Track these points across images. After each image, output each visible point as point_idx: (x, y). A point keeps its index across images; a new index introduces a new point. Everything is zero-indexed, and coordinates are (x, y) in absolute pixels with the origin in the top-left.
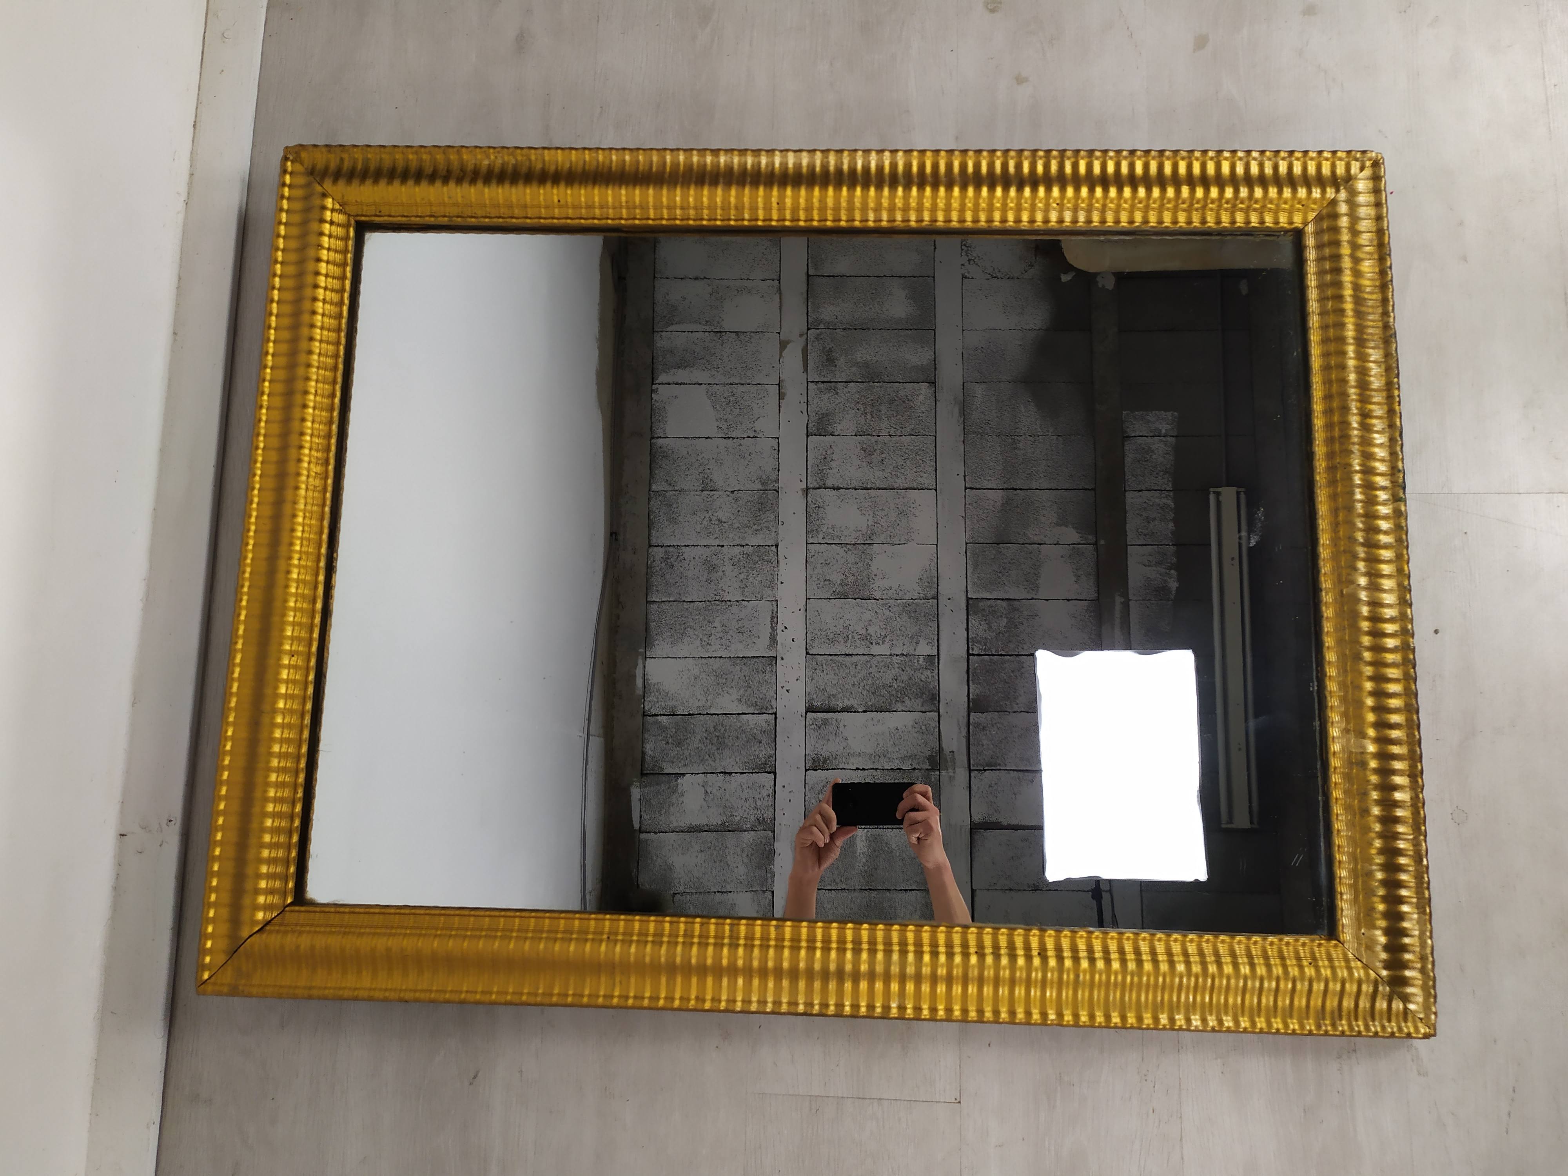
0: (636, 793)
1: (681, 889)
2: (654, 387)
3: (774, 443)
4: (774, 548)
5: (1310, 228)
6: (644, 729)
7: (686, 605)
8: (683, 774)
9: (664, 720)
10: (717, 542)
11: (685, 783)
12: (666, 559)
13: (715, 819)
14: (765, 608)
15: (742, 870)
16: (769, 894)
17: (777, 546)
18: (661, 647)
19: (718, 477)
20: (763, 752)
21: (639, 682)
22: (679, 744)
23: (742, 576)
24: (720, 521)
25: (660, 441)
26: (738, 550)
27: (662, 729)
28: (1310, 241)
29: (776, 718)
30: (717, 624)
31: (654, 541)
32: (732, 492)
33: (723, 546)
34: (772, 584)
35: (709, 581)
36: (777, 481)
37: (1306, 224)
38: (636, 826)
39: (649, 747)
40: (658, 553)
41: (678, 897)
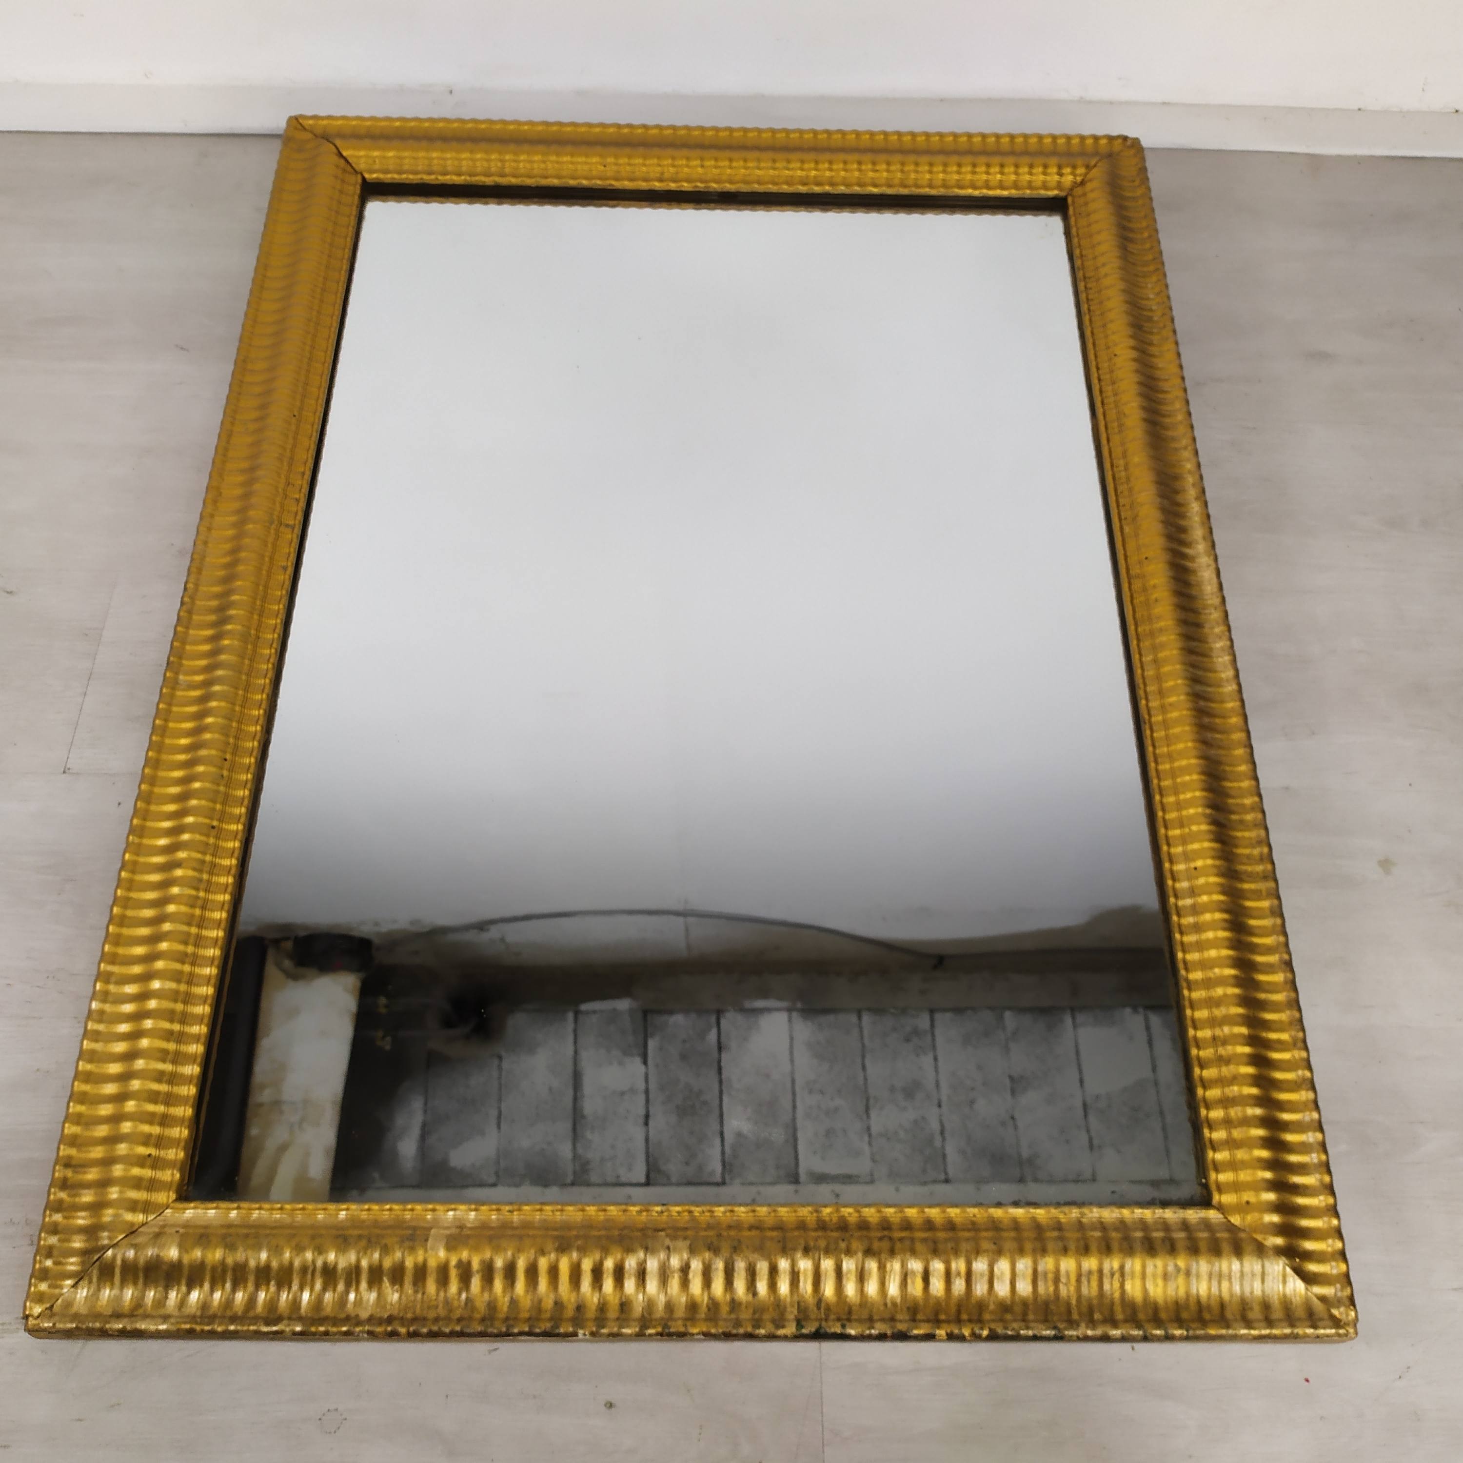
0: (623, 1005)
1: (505, 1065)
2: (1141, 1010)
3: (1088, 1174)
4: (942, 1177)
5: (1213, 1215)
6: (701, 1012)
7: (859, 1060)
8: (645, 1062)
9: (712, 1036)
10: (944, 1099)
11: (636, 1066)
12: (916, 1032)
13: (591, 1106)
14: (862, 1166)
15: (525, 1143)
16: (492, 1180)
17: (947, 1181)
18: (804, 1030)
19: (1030, 1098)
20: (674, 1167)
21: (760, 1004)
22: (684, 1057)
23: (902, 1134)
24: (972, 1102)
25: (1068, 1020)
26: (935, 1126)
27: (702, 1035)
28: (1193, 1215)
29: (717, 1184)
30: (838, 1102)
31: (938, 1016)
32: (1013, 1118)
33: (940, 1106)
34: (895, 1176)
35: (892, 1089)
36: (1036, 1180)
37: (1220, 1208)
38: (584, 1007)
39: (678, 1019)
40: (923, 1021)
41: (496, 1062)
